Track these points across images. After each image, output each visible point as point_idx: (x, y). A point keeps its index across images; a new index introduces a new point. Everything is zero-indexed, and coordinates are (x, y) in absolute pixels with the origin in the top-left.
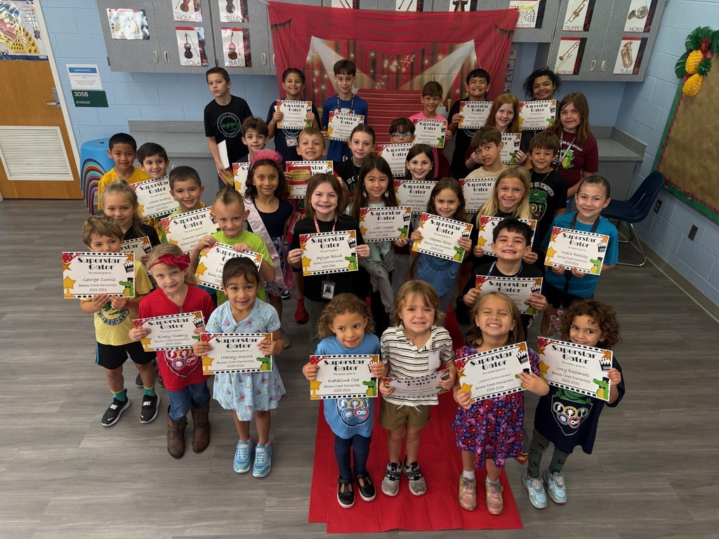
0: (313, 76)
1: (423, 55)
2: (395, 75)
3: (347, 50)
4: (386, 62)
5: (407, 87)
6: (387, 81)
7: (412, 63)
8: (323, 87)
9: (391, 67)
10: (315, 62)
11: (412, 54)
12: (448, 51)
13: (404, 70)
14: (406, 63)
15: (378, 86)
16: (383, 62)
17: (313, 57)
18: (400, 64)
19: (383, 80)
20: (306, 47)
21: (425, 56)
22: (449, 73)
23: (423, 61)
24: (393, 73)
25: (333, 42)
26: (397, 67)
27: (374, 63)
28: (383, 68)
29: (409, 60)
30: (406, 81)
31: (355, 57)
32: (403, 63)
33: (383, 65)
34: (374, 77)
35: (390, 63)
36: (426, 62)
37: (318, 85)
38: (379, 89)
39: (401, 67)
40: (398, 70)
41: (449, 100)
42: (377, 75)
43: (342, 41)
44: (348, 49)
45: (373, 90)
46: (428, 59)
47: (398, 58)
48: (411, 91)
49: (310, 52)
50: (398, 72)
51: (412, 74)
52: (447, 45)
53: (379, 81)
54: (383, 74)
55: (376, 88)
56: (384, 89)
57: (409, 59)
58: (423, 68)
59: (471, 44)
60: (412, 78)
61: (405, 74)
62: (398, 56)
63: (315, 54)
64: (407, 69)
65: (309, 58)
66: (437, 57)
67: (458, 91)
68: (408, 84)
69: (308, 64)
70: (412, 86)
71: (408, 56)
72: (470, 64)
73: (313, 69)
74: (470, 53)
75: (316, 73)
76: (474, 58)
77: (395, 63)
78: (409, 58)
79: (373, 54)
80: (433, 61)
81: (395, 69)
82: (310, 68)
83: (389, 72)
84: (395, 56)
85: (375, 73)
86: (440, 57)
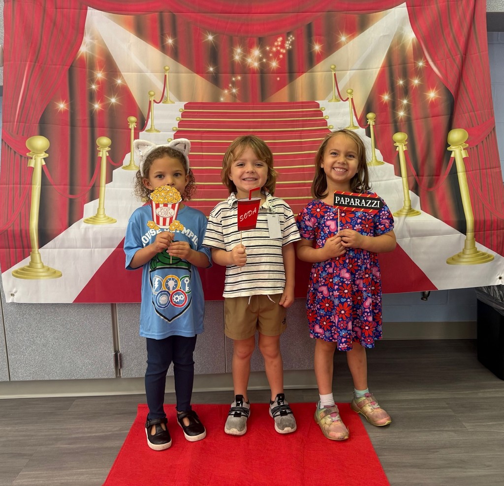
0: (92, 80)
1: (310, 35)
2: (258, 76)
3: (158, 33)
4: (238, 51)
5: (282, 96)
6: (241, 85)
7: (290, 52)
8: (113, 100)
9: (249, 60)
10: (97, 56)
11: (288, 34)
12: (357, 27)
13: (274, 64)
14: (278, 52)
15: (225, 96)
16: (232, 52)
17: (92, 48)
18: (265, 54)
19: (235, 84)
20: (79, 30)
21: (314, 38)
22: (364, 67)
23: (310, 48)
24: (253, 72)
25: (130, 18)
26: (260, 59)
27: (214, 54)
28: (233, 63)
29: (282, 46)
30: (280, 86)
31: (176, 42)
32: (271, 51)
33: (232, 57)
34: (216, 81)
35: (247, 52)
36: (317, 48)
37: (100, 96)
38: (228, 101)
39: (269, 59)
40: (262, 65)
41: (370, 115)
42: (222, 76)
43: (149, 16)
44: (162, 29)
45: (215, 104)
46: (320, 42)
47: (261, 43)
48: (293, 104)
49: (87, 39)
50: (264, 69)
51: (291, 72)
52: (356, 16)
53: (227, 87)
54: (234, 73)
55: (222, 99)
56: (238, 101)
57: (283, 44)
58: (312, 60)
59: (401, 11)
60: (292, 79)
61: (278, 72)
62: (260, 39)
63: (96, 42)
64: (281, 62)
65: (84, 50)
66: (336, 39)
67: (386, 97)
68: (285, 91)
69: (82, 60)
70: (292, 94)
71: (280, 39)
72: (403, 48)
73: (92, 67)
74: (401, 28)
75: (100, 75)
76: (410, 36)
77: (256, 52)
78: (283, 42)
79: (210, 38)
80: (331, 47)
81: (256, 65)
82: (86, 67)
83: (244, 69)
84: (256, 40)
85: (217, 72)
86: (343, 38)
